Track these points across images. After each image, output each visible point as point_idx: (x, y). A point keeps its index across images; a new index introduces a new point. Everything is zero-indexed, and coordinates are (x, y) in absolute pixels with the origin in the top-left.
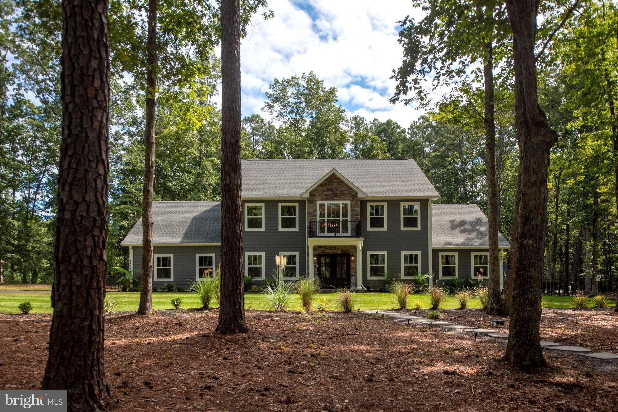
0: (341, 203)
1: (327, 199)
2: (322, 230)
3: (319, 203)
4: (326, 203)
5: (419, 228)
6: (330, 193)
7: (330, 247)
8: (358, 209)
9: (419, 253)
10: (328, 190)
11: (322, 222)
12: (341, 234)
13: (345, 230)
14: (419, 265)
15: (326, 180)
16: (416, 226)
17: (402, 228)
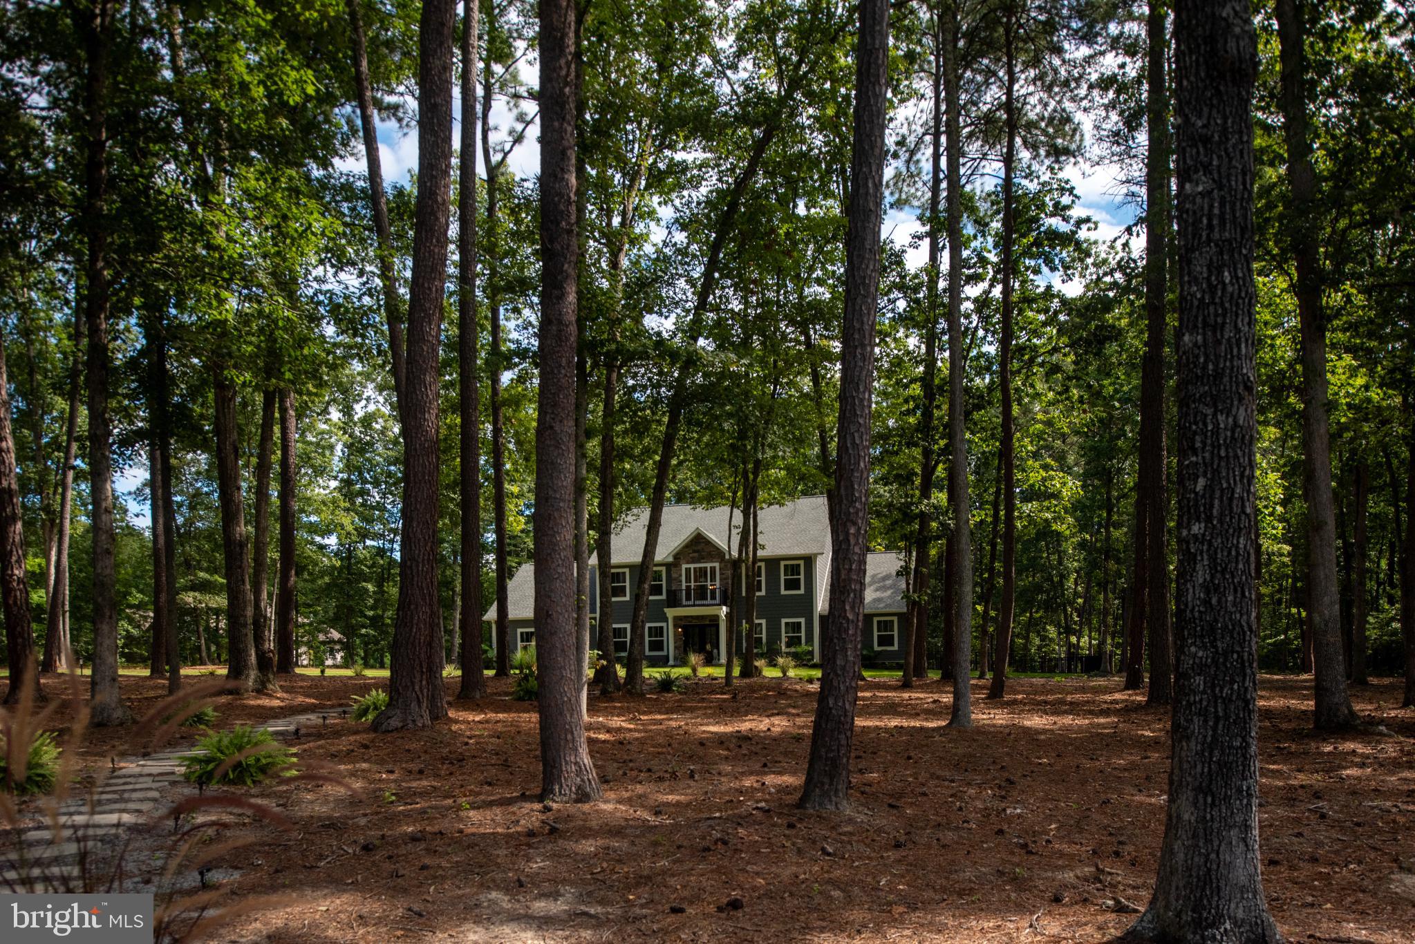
0: (708, 565)
1: (693, 562)
2: (688, 598)
3: (684, 566)
4: (692, 566)
5: (802, 591)
6: (696, 555)
7: (697, 617)
8: (729, 573)
9: (802, 620)
10: (694, 551)
11: (688, 588)
12: (709, 601)
13: (713, 597)
14: (803, 634)
15: (692, 541)
16: (799, 588)
17: (783, 592)
